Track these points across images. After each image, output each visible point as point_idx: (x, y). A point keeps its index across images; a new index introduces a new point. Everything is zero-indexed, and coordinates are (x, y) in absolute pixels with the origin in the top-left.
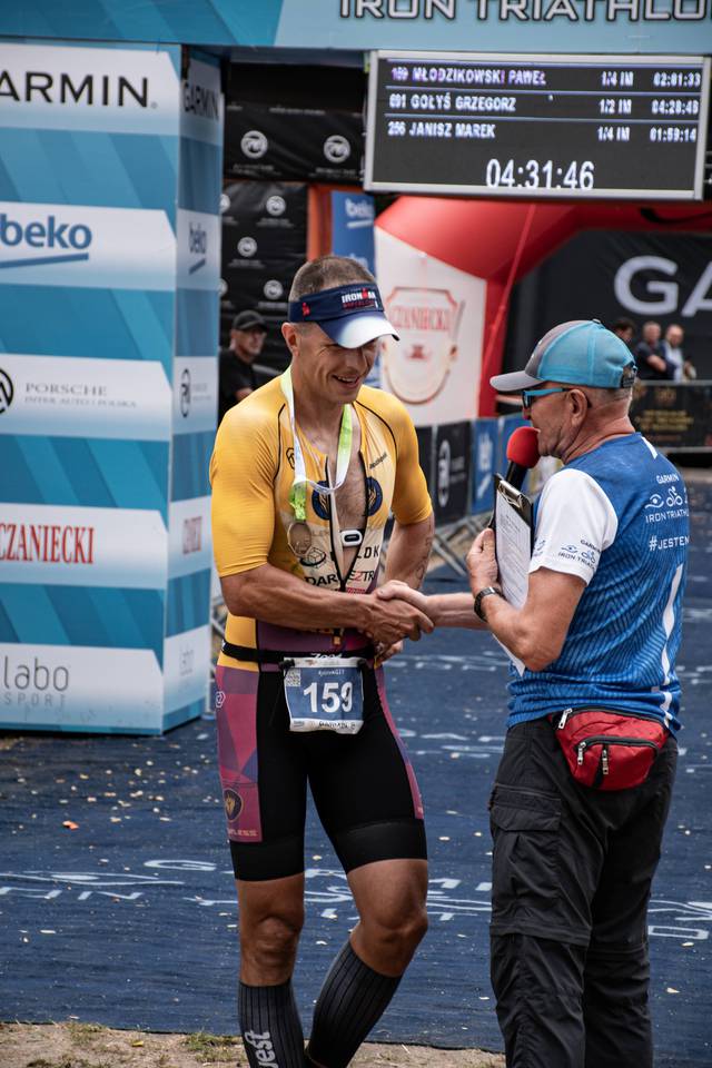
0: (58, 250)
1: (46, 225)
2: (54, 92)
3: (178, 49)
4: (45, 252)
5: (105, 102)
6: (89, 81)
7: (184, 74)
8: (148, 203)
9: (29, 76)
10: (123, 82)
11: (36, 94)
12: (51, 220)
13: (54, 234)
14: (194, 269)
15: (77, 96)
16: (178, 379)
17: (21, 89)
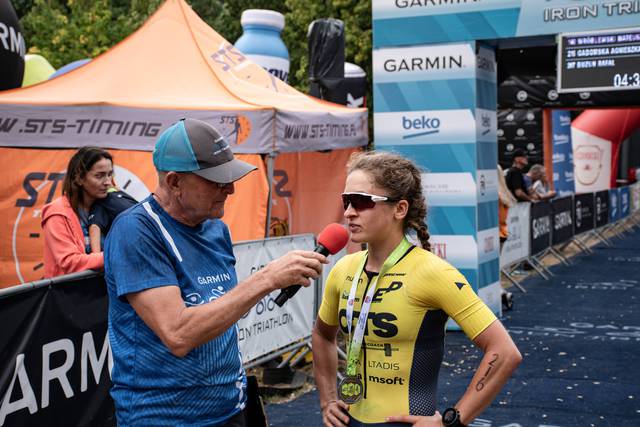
0: (426, 130)
1: (421, 119)
2: (423, 65)
3: (474, 42)
4: (421, 131)
5: (444, 67)
6: (437, 59)
7: (477, 52)
8: (463, 107)
9: (413, 60)
10: (451, 58)
11: (416, 67)
12: (423, 118)
13: (424, 123)
14: (484, 133)
15: (432, 66)
16: (479, 181)
17: (410, 66)
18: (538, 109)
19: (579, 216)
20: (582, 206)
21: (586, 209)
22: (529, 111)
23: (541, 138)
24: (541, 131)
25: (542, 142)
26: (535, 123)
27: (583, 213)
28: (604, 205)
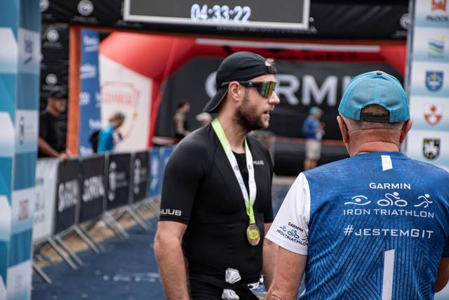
18: (64, 26)
19: (113, 185)
20: (118, 170)
21: (122, 176)
22: (51, 27)
23: (67, 67)
24: (67, 58)
25: (67, 74)
26: (58, 45)
27: (117, 181)
28: (144, 171)
